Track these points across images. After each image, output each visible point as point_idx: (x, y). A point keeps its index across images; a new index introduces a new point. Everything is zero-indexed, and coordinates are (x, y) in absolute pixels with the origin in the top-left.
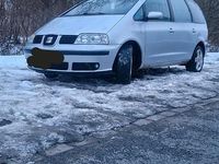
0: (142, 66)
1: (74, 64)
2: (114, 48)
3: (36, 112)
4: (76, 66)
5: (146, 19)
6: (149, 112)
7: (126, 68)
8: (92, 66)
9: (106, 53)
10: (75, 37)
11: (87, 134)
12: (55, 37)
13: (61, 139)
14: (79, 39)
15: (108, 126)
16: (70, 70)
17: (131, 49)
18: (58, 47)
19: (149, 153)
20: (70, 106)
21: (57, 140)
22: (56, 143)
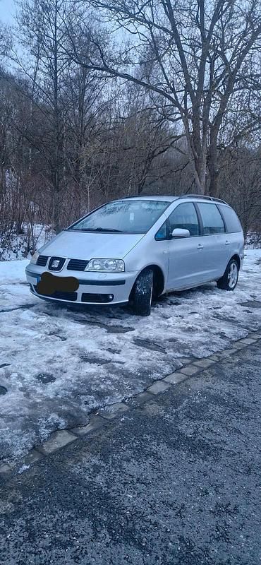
0: (164, 292)
1: (83, 294)
2: (130, 276)
3: (36, 371)
4: (86, 297)
5: (170, 237)
6: (167, 370)
7: (146, 297)
8: (105, 297)
9: (122, 282)
10: (85, 263)
11: (94, 411)
12: (62, 260)
13: (63, 423)
14: (90, 265)
15: (119, 397)
16: (79, 301)
17: (151, 276)
18: (65, 273)
19: (162, 449)
20: (76, 359)
21: (57, 424)
22: (55, 429)
